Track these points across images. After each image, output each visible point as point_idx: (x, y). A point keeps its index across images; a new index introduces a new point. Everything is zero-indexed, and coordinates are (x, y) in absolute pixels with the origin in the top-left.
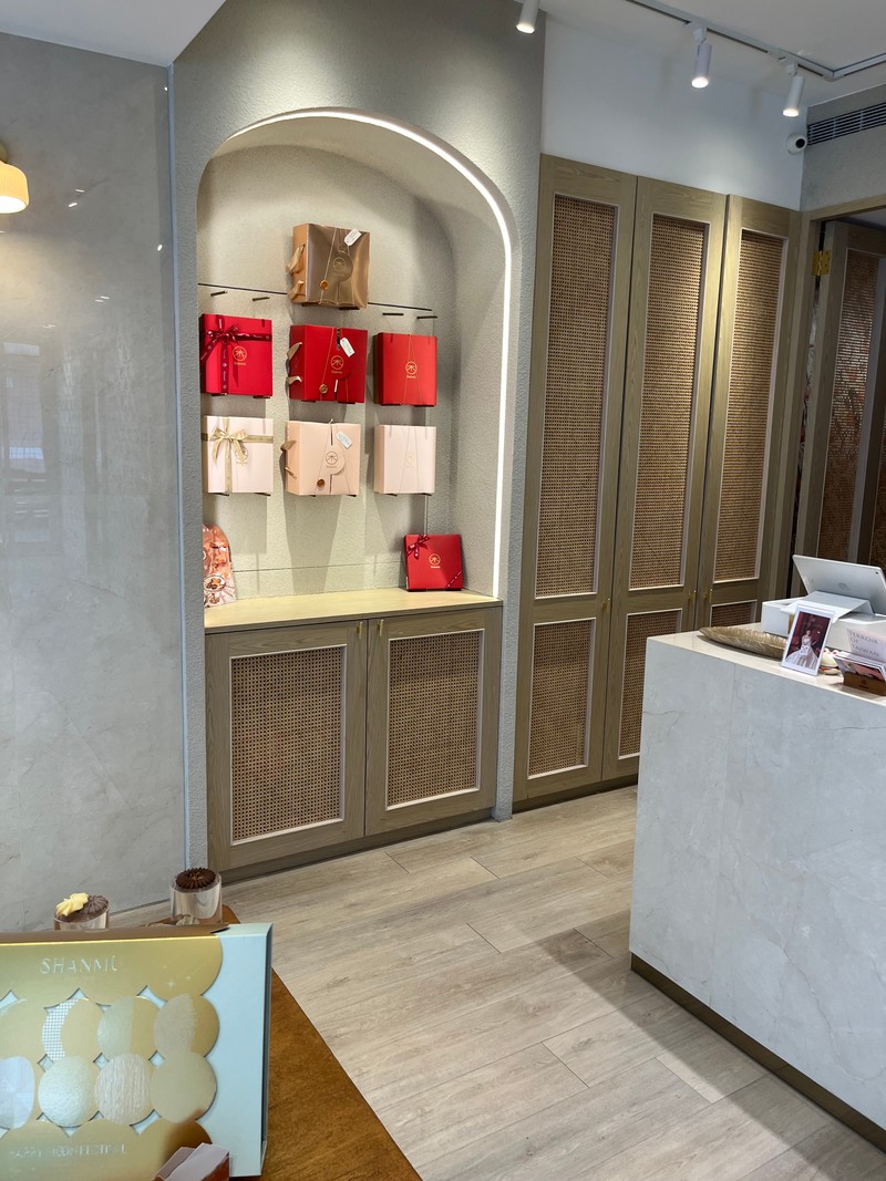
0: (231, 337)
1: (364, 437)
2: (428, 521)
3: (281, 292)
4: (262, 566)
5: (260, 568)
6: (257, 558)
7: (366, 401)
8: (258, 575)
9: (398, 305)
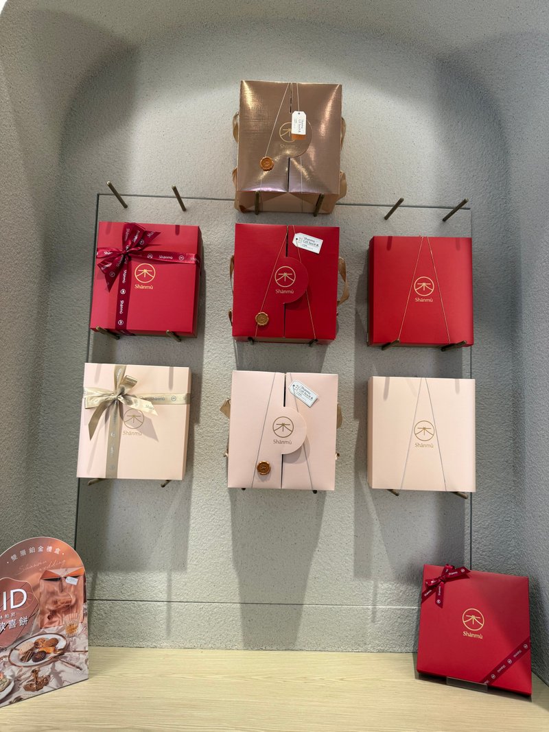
1: (352, 395)
2: (473, 538)
3: (225, 198)
4: (176, 595)
5: (174, 598)
6: (170, 581)
7: (356, 343)
8: (169, 609)
9: (410, 204)
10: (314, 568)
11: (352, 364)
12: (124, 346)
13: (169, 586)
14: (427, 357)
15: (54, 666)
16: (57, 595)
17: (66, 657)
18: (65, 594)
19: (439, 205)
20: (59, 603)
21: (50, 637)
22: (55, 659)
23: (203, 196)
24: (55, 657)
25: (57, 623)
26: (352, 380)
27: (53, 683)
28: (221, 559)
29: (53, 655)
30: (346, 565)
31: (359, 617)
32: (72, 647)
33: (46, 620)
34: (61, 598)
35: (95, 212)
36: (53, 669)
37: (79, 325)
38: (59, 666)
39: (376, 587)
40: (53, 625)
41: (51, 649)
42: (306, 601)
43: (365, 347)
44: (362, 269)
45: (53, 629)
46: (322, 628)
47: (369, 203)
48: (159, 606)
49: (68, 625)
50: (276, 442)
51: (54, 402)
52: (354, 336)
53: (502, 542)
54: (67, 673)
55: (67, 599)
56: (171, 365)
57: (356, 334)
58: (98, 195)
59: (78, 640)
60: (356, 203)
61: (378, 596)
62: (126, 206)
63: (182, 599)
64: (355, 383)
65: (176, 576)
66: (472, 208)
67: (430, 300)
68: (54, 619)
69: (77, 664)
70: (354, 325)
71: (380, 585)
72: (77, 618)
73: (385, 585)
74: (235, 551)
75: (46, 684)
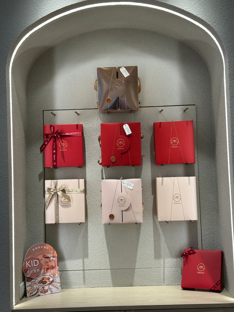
0: (57, 136)
1: (151, 185)
2: (202, 239)
3: (94, 108)
4: (86, 267)
5: (85, 269)
6: (83, 262)
7: (151, 164)
8: (84, 273)
9: (170, 105)
10: (139, 254)
11: (150, 172)
12: (59, 172)
13: (83, 264)
14: (180, 168)
15: (49, 286)
16: (49, 263)
17: (53, 284)
18: (51, 263)
19: (182, 105)
20: (49, 266)
21: (47, 277)
22: (49, 284)
23: (85, 108)
24: (49, 283)
25: (49, 272)
26: (151, 179)
27: (49, 292)
28: (103, 253)
29: (48, 283)
30: (152, 252)
31: (158, 272)
32: (55, 281)
33: (46, 271)
34: (50, 264)
35: (43, 118)
36: (49, 287)
37: (40, 164)
38: (51, 286)
39: (164, 260)
40: (48, 273)
41: (48, 281)
42: (137, 267)
43: (155, 165)
44: (152, 133)
45: (48, 274)
46: (144, 277)
47: (153, 106)
48: (80, 272)
49: (53, 273)
50: (119, 206)
51: (33, 195)
52: (150, 161)
53: (214, 240)
54: (54, 289)
55: (52, 264)
56: (79, 179)
57: (151, 160)
58: (43, 111)
59: (56, 279)
60: (148, 106)
61: (165, 264)
62: (55, 115)
63: (89, 269)
64: (152, 180)
65: (86, 260)
66: (196, 104)
67: (178, 147)
68: (48, 271)
69: (57, 287)
70: (150, 157)
71: (166, 259)
72: (56, 271)
73: (168, 260)
74: (108, 249)
75: (47, 292)
